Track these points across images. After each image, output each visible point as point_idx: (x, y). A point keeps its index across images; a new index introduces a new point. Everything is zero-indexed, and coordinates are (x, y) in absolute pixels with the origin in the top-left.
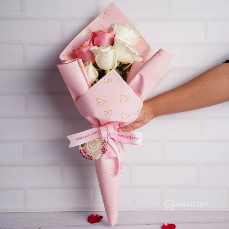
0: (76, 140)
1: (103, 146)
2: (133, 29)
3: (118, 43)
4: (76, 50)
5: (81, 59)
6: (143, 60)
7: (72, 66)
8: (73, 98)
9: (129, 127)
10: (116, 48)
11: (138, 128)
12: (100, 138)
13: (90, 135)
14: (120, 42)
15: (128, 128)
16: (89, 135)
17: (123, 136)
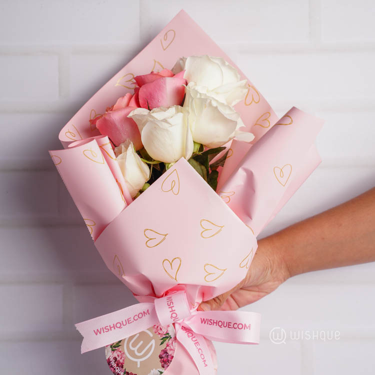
0: (97, 334)
1: (164, 347)
2: (229, 68)
3: (193, 99)
4: (97, 118)
5: (107, 138)
6: (254, 137)
7: (85, 152)
8: (90, 231)
9: (227, 301)
10: (190, 111)
11: (249, 302)
12: (157, 328)
13: (132, 319)
14: (198, 96)
15: (225, 303)
16: (128, 321)
17: (211, 322)
